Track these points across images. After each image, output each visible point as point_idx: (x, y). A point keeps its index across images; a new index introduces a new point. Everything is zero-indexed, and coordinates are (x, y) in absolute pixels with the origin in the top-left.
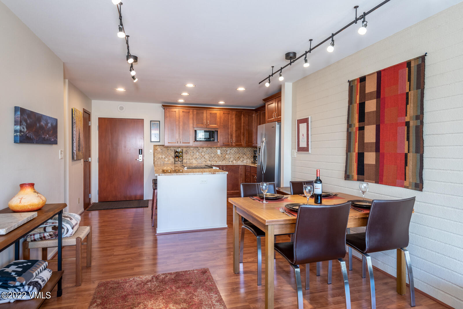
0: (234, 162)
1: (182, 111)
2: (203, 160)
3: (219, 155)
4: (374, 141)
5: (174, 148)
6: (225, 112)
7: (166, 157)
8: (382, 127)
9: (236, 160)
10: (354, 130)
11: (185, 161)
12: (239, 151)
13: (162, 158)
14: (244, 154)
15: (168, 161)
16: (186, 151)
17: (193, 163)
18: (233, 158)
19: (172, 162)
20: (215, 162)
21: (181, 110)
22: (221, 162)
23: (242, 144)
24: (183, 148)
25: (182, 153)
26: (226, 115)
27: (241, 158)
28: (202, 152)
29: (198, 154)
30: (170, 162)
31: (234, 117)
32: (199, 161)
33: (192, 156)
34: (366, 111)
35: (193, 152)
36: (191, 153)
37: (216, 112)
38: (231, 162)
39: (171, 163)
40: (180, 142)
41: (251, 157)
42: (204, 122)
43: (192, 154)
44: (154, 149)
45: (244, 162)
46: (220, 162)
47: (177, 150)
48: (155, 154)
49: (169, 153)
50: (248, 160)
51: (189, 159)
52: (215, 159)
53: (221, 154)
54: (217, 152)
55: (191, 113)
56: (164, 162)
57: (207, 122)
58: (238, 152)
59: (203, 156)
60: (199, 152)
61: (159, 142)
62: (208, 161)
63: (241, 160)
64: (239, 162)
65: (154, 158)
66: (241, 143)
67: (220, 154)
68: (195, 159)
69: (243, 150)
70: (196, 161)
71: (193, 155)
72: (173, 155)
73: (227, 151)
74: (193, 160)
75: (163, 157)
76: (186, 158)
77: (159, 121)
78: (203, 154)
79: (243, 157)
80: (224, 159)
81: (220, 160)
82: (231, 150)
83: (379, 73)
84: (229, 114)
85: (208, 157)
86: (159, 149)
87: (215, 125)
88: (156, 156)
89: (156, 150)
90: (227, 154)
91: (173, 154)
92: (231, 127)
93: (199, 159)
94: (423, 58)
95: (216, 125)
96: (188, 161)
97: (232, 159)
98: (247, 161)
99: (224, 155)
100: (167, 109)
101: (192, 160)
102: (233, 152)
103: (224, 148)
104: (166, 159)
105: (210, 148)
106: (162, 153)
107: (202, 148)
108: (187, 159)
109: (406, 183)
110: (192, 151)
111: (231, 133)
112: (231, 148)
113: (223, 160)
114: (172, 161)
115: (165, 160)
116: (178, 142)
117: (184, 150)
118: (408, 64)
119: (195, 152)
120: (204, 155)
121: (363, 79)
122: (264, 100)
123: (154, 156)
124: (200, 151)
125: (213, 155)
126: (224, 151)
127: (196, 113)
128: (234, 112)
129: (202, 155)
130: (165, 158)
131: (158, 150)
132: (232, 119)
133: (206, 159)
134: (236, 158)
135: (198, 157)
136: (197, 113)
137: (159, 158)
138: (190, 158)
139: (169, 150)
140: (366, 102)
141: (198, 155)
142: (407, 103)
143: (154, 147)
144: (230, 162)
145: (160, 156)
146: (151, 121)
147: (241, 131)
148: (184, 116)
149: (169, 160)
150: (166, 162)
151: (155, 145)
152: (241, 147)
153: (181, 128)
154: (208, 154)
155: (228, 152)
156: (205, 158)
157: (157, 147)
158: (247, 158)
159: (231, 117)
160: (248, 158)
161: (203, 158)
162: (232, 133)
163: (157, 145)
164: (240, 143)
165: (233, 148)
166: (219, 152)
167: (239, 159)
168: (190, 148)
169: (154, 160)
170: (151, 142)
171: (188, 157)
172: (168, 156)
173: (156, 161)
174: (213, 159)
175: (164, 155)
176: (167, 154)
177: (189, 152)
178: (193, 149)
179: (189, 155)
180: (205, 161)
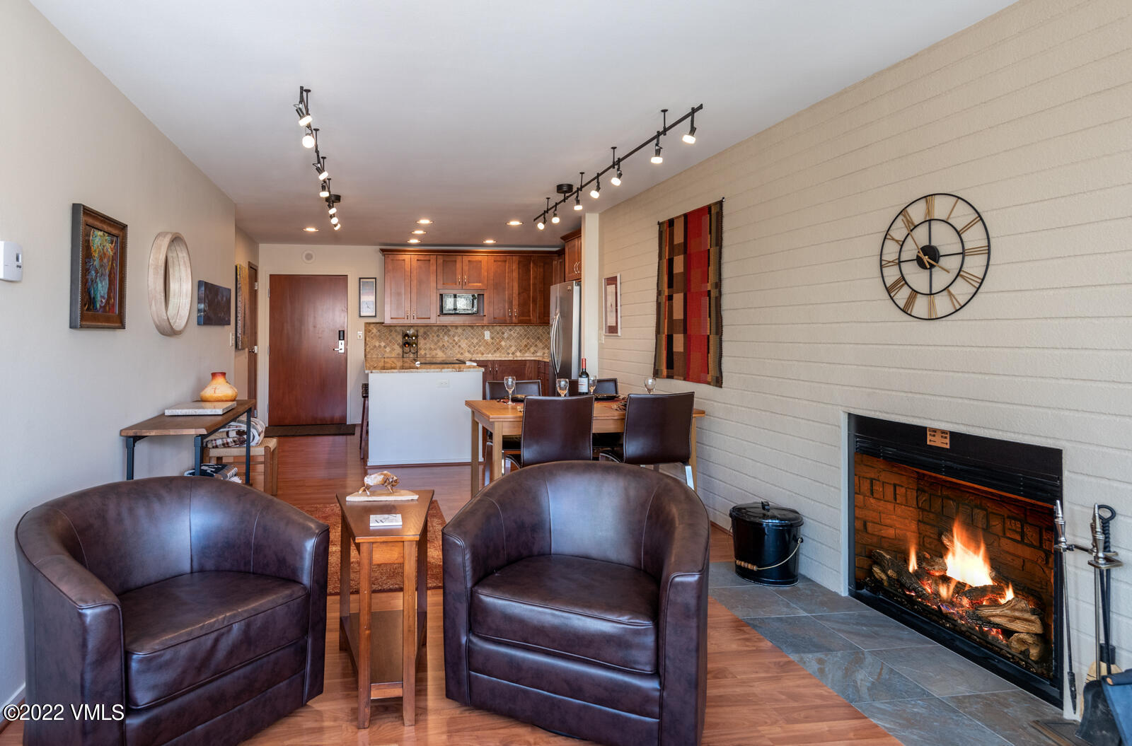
0: (518, 354)
1: (416, 259)
2: (457, 351)
3: (489, 341)
4: (682, 318)
5: (403, 329)
6: (498, 258)
7: (386, 345)
8: (688, 295)
9: (520, 351)
10: (664, 300)
11: (422, 352)
12: (528, 333)
13: (380, 346)
14: (539, 338)
15: (390, 352)
16: (425, 333)
17: (436, 355)
18: (515, 346)
19: (398, 354)
20: (480, 355)
21: (414, 257)
22: (492, 354)
23: (530, 320)
24: (419, 328)
25: (417, 337)
26: (500, 263)
27: (531, 346)
28: (454, 336)
29: (446, 338)
30: (393, 354)
31: (515, 266)
32: (448, 352)
33: (436, 344)
34: (674, 272)
35: (438, 336)
36: (433, 336)
37: (480, 259)
38: (510, 355)
39: (397, 356)
40: (412, 318)
42: (457, 277)
43: (435, 339)
44: (365, 330)
45: (538, 354)
46: (490, 355)
47: (408, 332)
48: (367, 340)
49: (393, 338)
50: (546, 351)
51: (431, 349)
52: (480, 348)
53: (492, 338)
54: (484, 336)
55: (433, 261)
56: (384, 355)
57: (463, 279)
58: (525, 335)
59: (456, 344)
60: (449, 336)
61: (375, 316)
62: (467, 352)
63: (532, 350)
64: (527, 355)
65: (365, 346)
67: (489, 338)
68: (441, 349)
70: (443, 351)
71: (438, 341)
73: (503, 333)
74: (438, 350)
75: (381, 344)
76: (424, 347)
77: (375, 278)
78: (456, 339)
79: (536, 346)
80: (498, 349)
81: (490, 352)
82: (512, 332)
83: (686, 216)
84: (506, 262)
85: (467, 344)
86: (374, 331)
87: (480, 283)
88: (369, 343)
89: (369, 332)
90: (503, 338)
91: (400, 340)
92: (509, 287)
93: (449, 349)
94: (720, 203)
96: (427, 352)
97: (513, 349)
98: (544, 353)
99: (498, 340)
100: (388, 257)
101: (435, 351)
102: (516, 334)
103: (498, 328)
104: (388, 349)
105: (469, 328)
106: (380, 338)
107: (454, 328)
108: (425, 349)
109: (709, 378)
110: (435, 333)
111: (509, 298)
112: (510, 327)
113: (495, 351)
114: (398, 351)
115: (386, 351)
116: (409, 317)
117: (421, 331)
118: (709, 208)
119: (441, 336)
120: (459, 341)
121: (671, 223)
122: (563, 238)
123: (365, 343)
124: (451, 333)
125: (475, 341)
126: (498, 333)
127: (442, 261)
128: (515, 258)
129: (454, 340)
130: (385, 347)
132: (511, 271)
133: (463, 349)
134: (521, 346)
135: (446, 344)
136: (444, 261)
137: (375, 346)
138: (432, 347)
139: (392, 331)
140: (675, 258)
141: (448, 342)
142: (709, 266)
143: (365, 327)
144: (508, 354)
145: (377, 344)
146: (360, 279)
147: (529, 294)
148: (420, 267)
149: (393, 350)
150: (386, 355)
151: (367, 323)
153: (414, 290)
154: (467, 339)
155: (506, 335)
156: (460, 346)
157: (372, 326)
159: (508, 268)
161: (457, 347)
162: (511, 298)
163: (370, 323)
164: (528, 318)
165: (516, 328)
166: (487, 335)
167: (529, 349)
168: (431, 329)
169: (365, 350)
170: (360, 316)
171: (428, 345)
172: (390, 342)
173: (369, 352)
174: (476, 348)
175: (383, 341)
176: (390, 338)
177: (431, 335)
178: (438, 329)
179: (430, 341)
180: (461, 352)
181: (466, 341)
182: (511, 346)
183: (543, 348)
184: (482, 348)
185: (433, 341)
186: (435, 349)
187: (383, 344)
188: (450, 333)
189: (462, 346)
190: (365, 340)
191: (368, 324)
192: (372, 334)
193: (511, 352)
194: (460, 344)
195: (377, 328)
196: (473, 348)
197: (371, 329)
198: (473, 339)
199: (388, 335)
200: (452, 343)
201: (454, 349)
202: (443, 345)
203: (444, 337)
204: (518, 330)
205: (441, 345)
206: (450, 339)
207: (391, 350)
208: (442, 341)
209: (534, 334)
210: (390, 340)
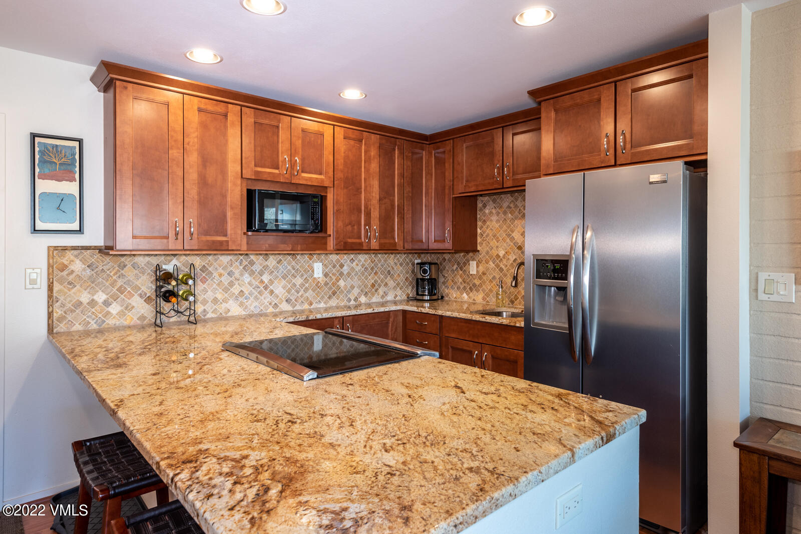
0: (363, 299)
1: (196, 108)
2: (266, 302)
3: (320, 280)
5: (155, 261)
6: (351, 133)
7: (111, 300)
9: (366, 294)
11: (197, 308)
12: (376, 265)
13: (92, 303)
15: (121, 314)
16: (204, 269)
17: (229, 314)
18: (359, 287)
19: (142, 318)
20: (306, 306)
21: (194, 103)
22: (325, 303)
23: (395, 243)
26: (352, 142)
27: (380, 286)
28: (261, 273)
29: (247, 278)
30: (132, 318)
31: (374, 152)
33: (226, 290)
35: (230, 274)
36: (220, 275)
37: (320, 129)
39: (139, 322)
40: (188, 236)
41: (404, 283)
42: (281, 159)
43: (226, 280)
44: (50, 266)
46: (323, 304)
47: (169, 268)
48: (56, 289)
49: (128, 282)
50: (399, 292)
51: (215, 301)
52: (307, 294)
53: (326, 275)
54: (313, 271)
55: (233, 117)
56: (103, 321)
57: (293, 164)
58: (372, 269)
59: (266, 288)
60: (252, 273)
61: (80, 231)
62: (285, 303)
63: (381, 291)
65: (50, 305)
66: (394, 239)
67: (321, 275)
68: (236, 298)
69: (385, 261)
70: (241, 304)
71: (231, 284)
72: (144, 289)
73: (342, 266)
74: (231, 302)
75: (95, 297)
76: (200, 298)
77: (80, 140)
78: (266, 278)
79: (386, 285)
80: (334, 293)
81: (323, 297)
82: (354, 263)
84: (361, 141)
85: (284, 288)
86: (78, 265)
87: (321, 174)
88: (62, 298)
89: (62, 271)
90: (341, 274)
91: (147, 285)
92: (366, 187)
93: (252, 299)
95: (322, 177)
96: (209, 307)
97: (356, 291)
98: (396, 296)
99: (334, 278)
100: (126, 88)
101: (224, 305)
102: (359, 267)
103: (334, 258)
104: (115, 309)
105: (289, 258)
106: (92, 284)
107: (261, 257)
108: (205, 302)
111: (366, 207)
112: (352, 256)
113: (330, 298)
114: (143, 311)
115: (108, 313)
116: (180, 236)
119: (237, 273)
120: (271, 282)
122: (533, 93)
123: (50, 296)
124: (257, 267)
126: (334, 266)
127: (253, 120)
128: (374, 138)
129: (262, 282)
130: (107, 303)
131: (72, 267)
132: (368, 160)
133: (278, 297)
134: (366, 286)
135: (247, 290)
136: (255, 122)
137: (78, 303)
138: (219, 296)
139: (125, 266)
141: (250, 284)
143: (51, 256)
144: (349, 300)
145: (85, 298)
146: (34, 136)
147: (393, 201)
148: (204, 126)
149: (129, 308)
150: (111, 322)
151: (56, 248)
152: (379, 253)
154: (284, 277)
155: (346, 269)
156: (272, 292)
157: (70, 255)
158: (395, 286)
159: (365, 152)
160: (398, 284)
161: (266, 293)
162: (369, 207)
163: (65, 249)
164: (392, 241)
166: (318, 269)
167: (376, 290)
168: (216, 260)
169: (50, 315)
170: (35, 230)
171: (210, 293)
172: (121, 290)
173: (61, 319)
174: (300, 294)
175: (102, 291)
176: (120, 283)
177: (215, 274)
178: (231, 259)
179: (215, 286)
180: (273, 303)
181: (284, 282)
182: (353, 287)
183: (395, 288)
184: (310, 294)
185: (220, 284)
186: (225, 301)
187: (101, 297)
188: (254, 268)
189: (277, 292)
190: (50, 288)
191: (56, 250)
192: (69, 274)
193: (353, 298)
194: (271, 287)
195: (83, 261)
196: (296, 293)
197: (66, 263)
198: (296, 277)
199: (114, 275)
200: (259, 287)
201: (262, 298)
202: (242, 291)
203: (242, 275)
204: (363, 260)
205: (237, 292)
206: (254, 278)
207: (122, 308)
208: (239, 284)
209: (382, 266)
210: (121, 287)
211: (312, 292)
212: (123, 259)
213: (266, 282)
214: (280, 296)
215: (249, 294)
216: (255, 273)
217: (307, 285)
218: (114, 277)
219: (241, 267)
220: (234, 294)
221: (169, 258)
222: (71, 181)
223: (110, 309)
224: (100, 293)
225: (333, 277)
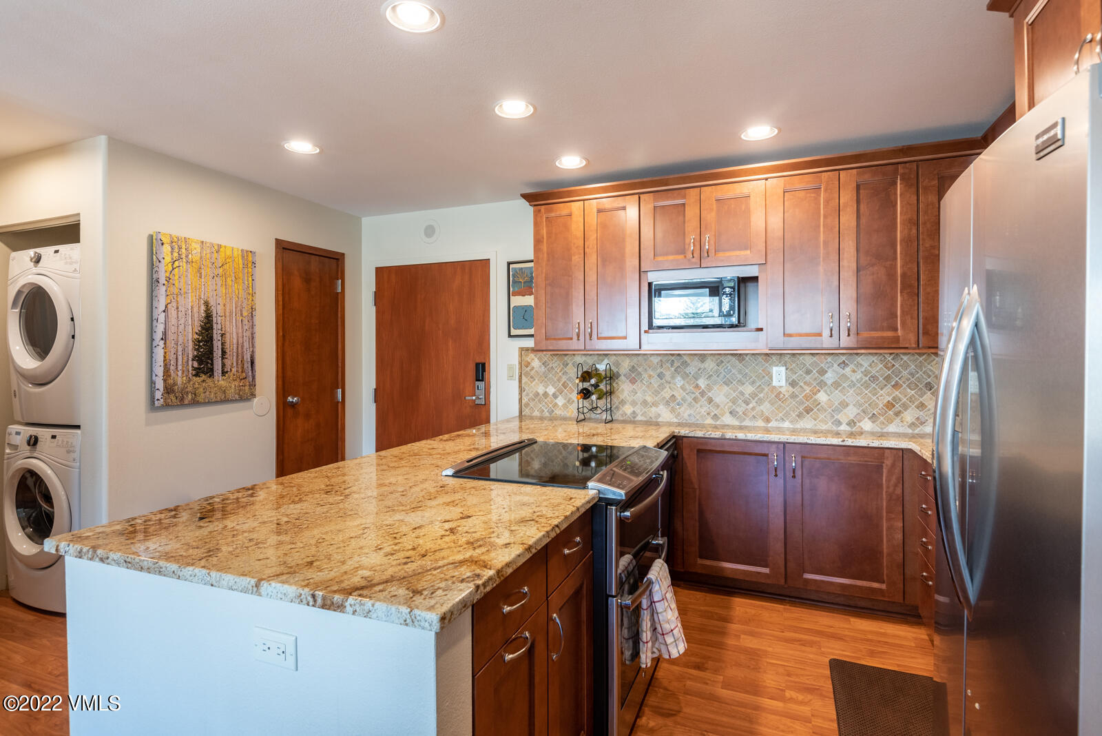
0: (867, 425)
1: (595, 210)
2: (703, 411)
3: (783, 390)
6: (796, 183)
7: (558, 393)
9: (873, 418)
11: (628, 410)
13: (546, 394)
15: (565, 406)
16: (633, 369)
18: (858, 405)
20: (761, 423)
21: (594, 206)
22: (791, 422)
24: (621, 359)
25: (615, 378)
27: (905, 407)
28: (697, 377)
29: (679, 381)
31: (847, 197)
32: (686, 413)
33: (656, 393)
35: (661, 376)
36: (650, 376)
37: (745, 191)
40: (591, 336)
42: (688, 241)
43: (655, 382)
44: (520, 363)
46: (787, 425)
47: (595, 367)
48: (523, 382)
51: (645, 403)
52: (762, 407)
53: (793, 384)
54: (771, 378)
55: (632, 209)
56: (553, 411)
57: (701, 243)
58: (888, 378)
59: (703, 394)
60: (685, 377)
62: (728, 415)
63: (909, 416)
64: (892, 428)
65: (521, 394)
66: (896, 330)
67: (783, 383)
68: (667, 403)
69: (920, 366)
70: (673, 410)
71: (662, 387)
72: (576, 387)
73: (823, 372)
74: (661, 407)
75: (548, 390)
76: (630, 399)
78: (702, 383)
79: (922, 406)
80: (808, 410)
81: (787, 415)
82: (848, 370)
84: (820, 188)
85: (727, 396)
86: (536, 363)
88: (527, 389)
89: (527, 367)
90: (822, 384)
93: (685, 405)
95: (747, 252)
96: (638, 409)
97: (851, 412)
99: (808, 389)
100: (543, 210)
101: (654, 409)
102: (859, 375)
103: (807, 359)
104: (560, 401)
106: (544, 378)
108: (634, 403)
110: (656, 371)
113: (800, 416)
114: (572, 407)
115: (556, 404)
116: (582, 337)
117: (625, 366)
119: (668, 374)
120: (709, 388)
123: (520, 387)
124: (691, 370)
125: (748, 389)
126: (808, 372)
127: (652, 207)
128: (849, 177)
129: (697, 386)
130: (555, 396)
131: (533, 364)
132: (835, 212)
133: (718, 406)
134: (874, 405)
135: (679, 394)
137: (537, 394)
138: (649, 399)
139: (567, 364)
141: (682, 388)
143: (521, 355)
144: (839, 423)
145: (541, 390)
147: (892, 267)
149: (571, 401)
150: (558, 412)
152: (904, 354)
153: (592, 277)
154: (726, 383)
155: (830, 377)
156: (710, 401)
157: (531, 355)
159: (828, 203)
161: (703, 401)
162: (835, 284)
163: (528, 350)
164: (890, 334)
166: (779, 375)
167: (897, 414)
168: (645, 360)
169: (520, 400)
171: (639, 395)
172: (563, 386)
173: (527, 405)
174: (751, 406)
175: (552, 385)
176: (564, 379)
177: (645, 376)
178: (661, 361)
179: (644, 387)
180: (713, 414)
181: (726, 388)
182: (844, 405)
184: (766, 408)
185: (649, 386)
186: (655, 404)
188: (688, 370)
189: (717, 400)
190: (520, 381)
191: (523, 350)
192: (531, 370)
193: (844, 420)
194: (710, 394)
195: (540, 359)
196: (744, 405)
197: (529, 361)
198: (744, 384)
199: (560, 372)
200: (693, 393)
201: (698, 406)
202: (673, 395)
203: (673, 377)
204: (866, 364)
205: (668, 396)
206: (688, 382)
207: (565, 401)
208: (670, 388)
209: (912, 375)
210: (565, 382)
211: (768, 405)
212: (566, 358)
213: (703, 387)
214: (722, 406)
215: (682, 400)
216: (688, 376)
217: (761, 395)
218: (560, 374)
219: (673, 369)
220: (665, 398)
221: (601, 358)
222: (530, 295)
223: (557, 401)
224: (551, 387)
225: (805, 387)
